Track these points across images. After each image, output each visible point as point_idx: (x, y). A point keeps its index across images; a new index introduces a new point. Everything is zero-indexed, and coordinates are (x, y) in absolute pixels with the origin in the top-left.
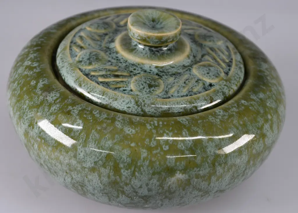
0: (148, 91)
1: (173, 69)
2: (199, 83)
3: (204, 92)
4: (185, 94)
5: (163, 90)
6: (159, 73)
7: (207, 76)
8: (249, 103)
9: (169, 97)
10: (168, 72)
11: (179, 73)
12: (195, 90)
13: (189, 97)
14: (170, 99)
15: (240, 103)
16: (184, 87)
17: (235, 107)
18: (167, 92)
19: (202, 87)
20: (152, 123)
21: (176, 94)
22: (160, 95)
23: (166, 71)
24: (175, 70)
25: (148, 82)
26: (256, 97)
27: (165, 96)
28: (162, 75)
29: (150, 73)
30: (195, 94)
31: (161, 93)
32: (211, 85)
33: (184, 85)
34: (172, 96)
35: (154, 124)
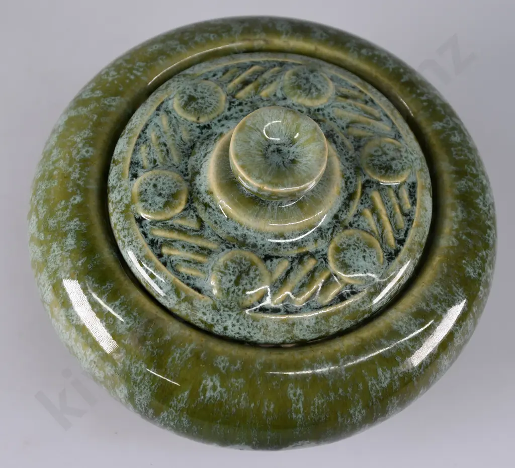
0: (188, 92)
1: (203, 154)
2: (150, 163)
3: (132, 158)
4: (147, 131)
5: (173, 109)
6: (210, 132)
7: (151, 180)
8: (70, 207)
9: (158, 109)
10: (202, 144)
11: (189, 156)
12: (143, 148)
13: (138, 131)
14: (155, 108)
15: (78, 192)
16: (159, 138)
17: (79, 179)
18: (168, 112)
19: (141, 163)
20: (142, 70)
21: (156, 120)
22: (170, 102)
23: (206, 142)
24: (198, 155)
25: (200, 101)
26: (72, 227)
27: (164, 106)
28: (203, 131)
29: (219, 121)
30: (137, 144)
31: (173, 104)
32: (135, 176)
33: (162, 140)
34: (158, 115)
35: (138, 70)
